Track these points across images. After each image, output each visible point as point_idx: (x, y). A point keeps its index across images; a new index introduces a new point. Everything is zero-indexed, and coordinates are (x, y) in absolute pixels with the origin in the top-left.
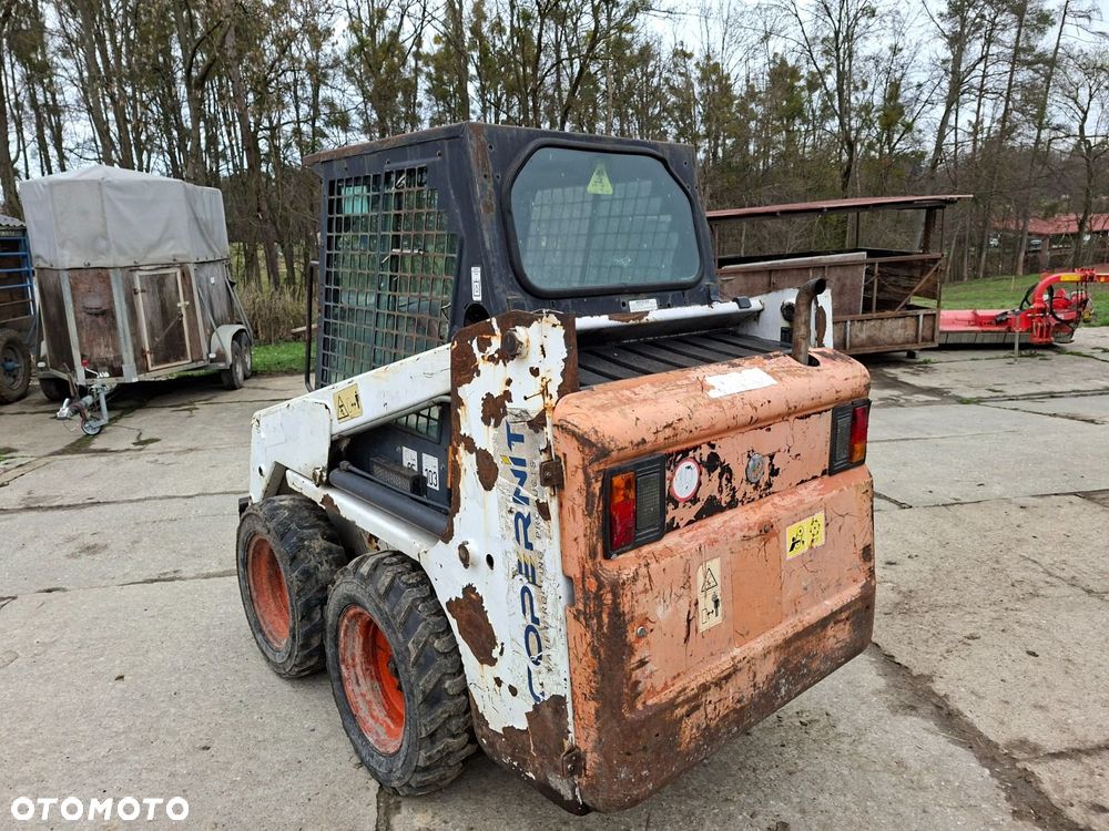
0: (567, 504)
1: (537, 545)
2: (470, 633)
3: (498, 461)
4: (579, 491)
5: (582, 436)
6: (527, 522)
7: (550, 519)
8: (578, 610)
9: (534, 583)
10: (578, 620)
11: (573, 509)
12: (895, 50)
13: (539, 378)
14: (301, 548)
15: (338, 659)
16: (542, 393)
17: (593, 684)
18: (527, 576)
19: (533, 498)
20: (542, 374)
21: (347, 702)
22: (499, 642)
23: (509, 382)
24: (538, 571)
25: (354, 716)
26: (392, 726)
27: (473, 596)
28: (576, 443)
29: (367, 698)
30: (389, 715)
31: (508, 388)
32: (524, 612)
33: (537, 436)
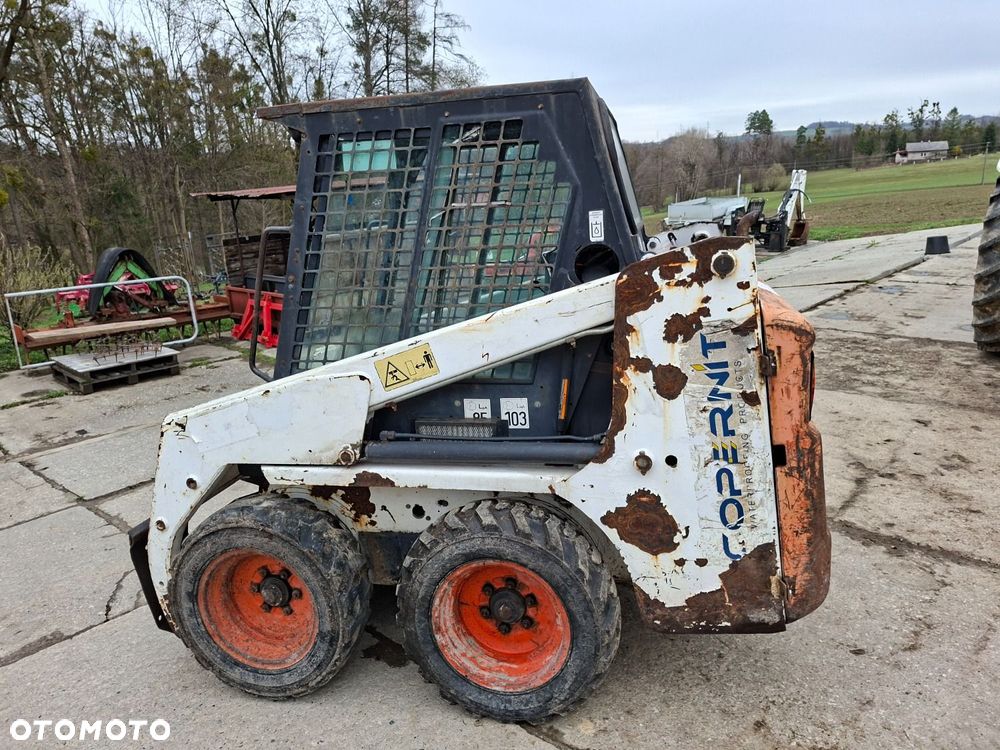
0: (779, 386)
1: (741, 430)
2: (639, 533)
3: (687, 371)
4: (796, 373)
5: (800, 329)
6: (727, 414)
7: (760, 403)
8: (791, 469)
9: (735, 461)
10: (791, 475)
11: (788, 390)
12: (322, 52)
13: (749, 291)
14: (323, 541)
15: (431, 630)
16: (754, 302)
17: (806, 520)
18: (726, 458)
19: (735, 391)
20: (752, 286)
21: (451, 668)
22: (682, 528)
23: (707, 300)
24: (740, 453)
25: (465, 679)
26: (515, 666)
27: (644, 499)
28: (792, 335)
29: (468, 656)
30: (499, 660)
31: (705, 305)
32: (720, 489)
33: (745, 339)
